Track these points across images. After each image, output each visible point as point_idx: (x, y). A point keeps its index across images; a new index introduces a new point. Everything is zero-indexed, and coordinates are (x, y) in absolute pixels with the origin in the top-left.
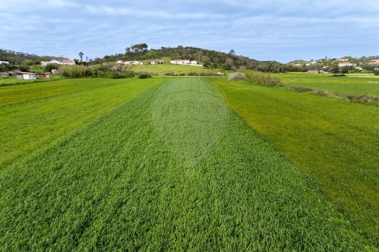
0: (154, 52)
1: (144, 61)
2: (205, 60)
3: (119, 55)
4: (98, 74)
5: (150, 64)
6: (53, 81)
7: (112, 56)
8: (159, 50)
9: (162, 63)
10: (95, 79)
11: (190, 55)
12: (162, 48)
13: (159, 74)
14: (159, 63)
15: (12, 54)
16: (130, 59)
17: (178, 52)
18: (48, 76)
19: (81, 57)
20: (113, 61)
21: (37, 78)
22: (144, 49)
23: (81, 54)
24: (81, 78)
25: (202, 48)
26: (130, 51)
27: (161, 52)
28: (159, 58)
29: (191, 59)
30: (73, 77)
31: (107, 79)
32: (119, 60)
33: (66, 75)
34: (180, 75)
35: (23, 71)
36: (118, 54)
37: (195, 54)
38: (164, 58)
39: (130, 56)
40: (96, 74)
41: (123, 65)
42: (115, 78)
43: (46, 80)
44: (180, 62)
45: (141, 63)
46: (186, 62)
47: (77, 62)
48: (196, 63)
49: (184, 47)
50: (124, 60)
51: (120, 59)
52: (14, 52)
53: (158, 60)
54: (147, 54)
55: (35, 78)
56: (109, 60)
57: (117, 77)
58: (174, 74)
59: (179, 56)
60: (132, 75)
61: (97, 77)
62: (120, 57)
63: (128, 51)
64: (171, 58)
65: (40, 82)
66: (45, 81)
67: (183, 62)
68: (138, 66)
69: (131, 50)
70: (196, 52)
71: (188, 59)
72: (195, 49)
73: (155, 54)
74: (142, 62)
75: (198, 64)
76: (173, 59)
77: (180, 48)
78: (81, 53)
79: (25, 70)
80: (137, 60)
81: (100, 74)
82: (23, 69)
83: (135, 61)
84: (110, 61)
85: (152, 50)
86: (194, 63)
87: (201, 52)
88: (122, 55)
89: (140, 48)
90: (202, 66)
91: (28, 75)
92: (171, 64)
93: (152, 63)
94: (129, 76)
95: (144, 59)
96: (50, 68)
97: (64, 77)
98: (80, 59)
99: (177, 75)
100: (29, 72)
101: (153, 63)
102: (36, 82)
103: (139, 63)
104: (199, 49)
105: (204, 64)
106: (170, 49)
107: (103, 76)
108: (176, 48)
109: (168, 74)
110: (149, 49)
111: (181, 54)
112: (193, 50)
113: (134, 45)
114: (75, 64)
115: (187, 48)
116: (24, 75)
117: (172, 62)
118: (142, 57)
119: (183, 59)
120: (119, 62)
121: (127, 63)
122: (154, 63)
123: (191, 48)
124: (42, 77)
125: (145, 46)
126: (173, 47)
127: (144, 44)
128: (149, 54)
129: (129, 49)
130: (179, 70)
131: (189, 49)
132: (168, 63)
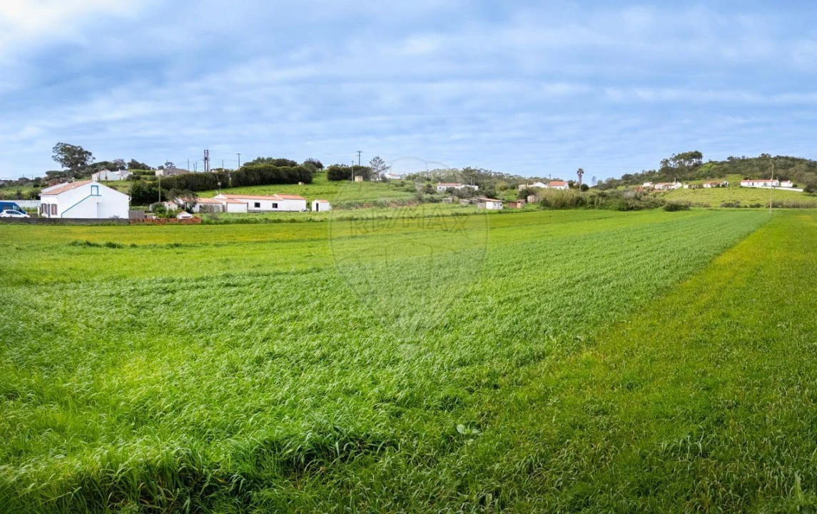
0: (714, 166)
1: (691, 183)
2: (810, 180)
3: (650, 172)
4: (595, 203)
5: (701, 187)
6: (524, 212)
7: (637, 174)
8: (723, 163)
9: (723, 186)
10: (590, 210)
11: (781, 172)
12: (728, 159)
13: (711, 204)
14: (718, 186)
15: (487, 176)
16: (667, 179)
17: (758, 165)
18: (519, 205)
19: (580, 176)
20: (637, 183)
21: (504, 208)
22: (695, 161)
23: (580, 172)
24: (568, 208)
25: (807, 158)
26: (669, 165)
27: (726, 166)
28: (720, 177)
29: (781, 179)
30: (556, 208)
31: (609, 211)
32: (647, 181)
33: (546, 204)
34: (752, 207)
35: (489, 197)
36: (647, 170)
37: (791, 169)
38: (731, 176)
39: (668, 174)
40: (592, 203)
41: (653, 189)
42: (621, 210)
43: (514, 210)
44: (759, 184)
45: (686, 186)
46: (771, 183)
47: (571, 184)
48: (791, 185)
49: (772, 156)
50: (655, 181)
51: (649, 180)
52: (491, 171)
53: (718, 181)
54: (700, 170)
55: (501, 208)
56: (629, 181)
57: (625, 208)
58: (740, 205)
59: (760, 174)
60: (653, 205)
61: (593, 207)
62: (650, 176)
63: (666, 164)
64: (744, 177)
65: (506, 213)
66: (513, 212)
67: (765, 184)
68: (678, 190)
69: (672, 164)
70: (793, 166)
71: (775, 178)
72: (793, 159)
73: (715, 169)
74: (687, 183)
75: (795, 186)
76: (746, 179)
77: (765, 158)
78: (580, 170)
79: (491, 196)
80: (678, 180)
81: (598, 203)
82: (489, 195)
83: (674, 183)
84: (631, 184)
85: (711, 162)
86: (786, 185)
87: (803, 166)
88: (654, 172)
89: (687, 160)
90: (802, 190)
91: (492, 203)
92: (741, 187)
93: (705, 186)
94: (648, 207)
95: (692, 179)
96: (526, 194)
97: (542, 207)
98: (578, 180)
99: (746, 207)
100: (496, 199)
101: (707, 185)
102: (500, 212)
103: (683, 187)
104: (801, 161)
105: (805, 187)
106: (744, 160)
107: (603, 207)
108: (756, 159)
109: (728, 205)
110: (704, 160)
111: (763, 168)
112: (789, 162)
113: (677, 155)
114: (568, 187)
115: (779, 157)
116: (487, 203)
117: (744, 184)
118: (689, 175)
119: (766, 178)
120: (647, 184)
121: (659, 186)
122: (709, 186)
123: (787, 158)
124: (511, 206)
125: (698, 155)
126: (750, 157)
127: (696, 152)
128: (703, 170)
129: (667, 161)
130: (754, 197)
131: (782, 160)
132: (736, 185)
